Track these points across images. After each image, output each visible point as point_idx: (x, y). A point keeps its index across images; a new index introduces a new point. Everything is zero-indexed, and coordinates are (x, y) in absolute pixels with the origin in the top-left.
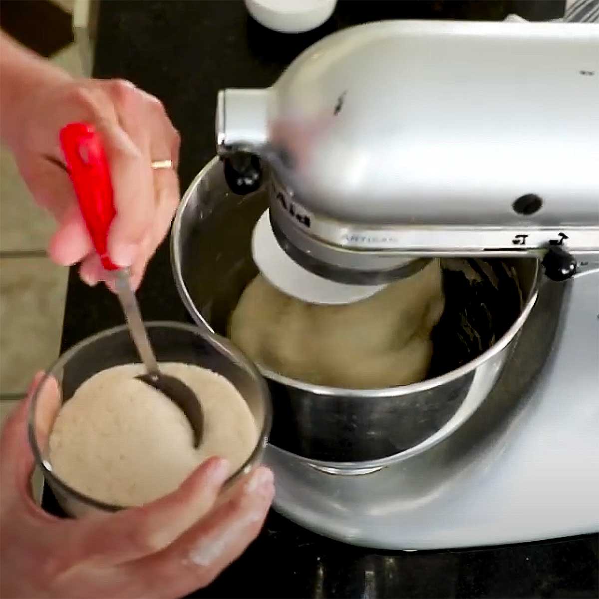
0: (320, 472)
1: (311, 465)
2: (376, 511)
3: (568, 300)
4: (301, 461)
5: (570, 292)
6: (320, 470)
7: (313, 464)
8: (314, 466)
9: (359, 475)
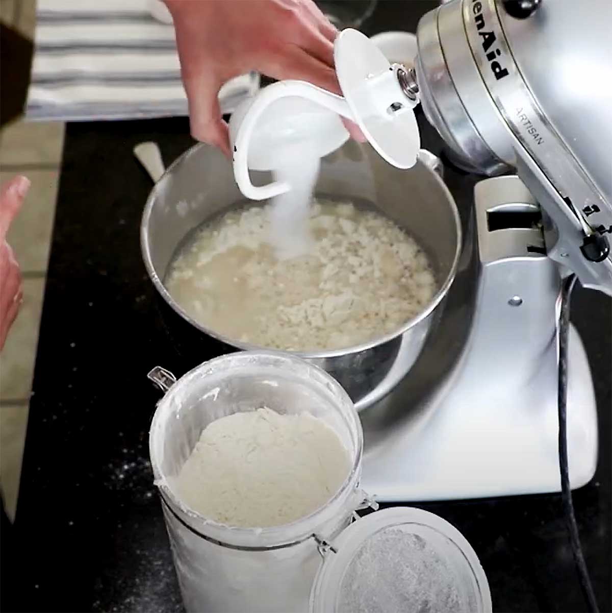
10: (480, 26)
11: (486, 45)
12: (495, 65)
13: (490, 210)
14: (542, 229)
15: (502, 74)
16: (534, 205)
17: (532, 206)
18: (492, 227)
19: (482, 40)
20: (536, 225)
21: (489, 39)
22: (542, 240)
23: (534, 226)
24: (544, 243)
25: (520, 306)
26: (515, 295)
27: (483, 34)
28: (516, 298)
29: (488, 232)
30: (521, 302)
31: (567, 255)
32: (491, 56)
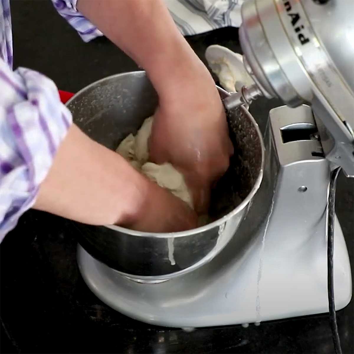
0: (133, 282)
1: (127, 277)
2: (166, 305)
3: (281, 180)
4: (122, 275)
5: (282, 176)
6: (133, 281)
7: (128, 277)
8: (129, 278)
9: (155, 283)
10: (289, 9)
11: (294, 22)
12: (301, 36)
13: (282, 129)
14: (319, 139)
15: (305, 41)
16: (311, 123)
17: (310, 124)
18: (285, 140)
19: (290, 19)
20: (314, 137)
21: (296, 18)
22: (320, 147)
23: (312, 138)
24: (322, 150)
25: (306, 192)
26: (302, 185)
27: (291, 15)
28: (303, 187)
29: (283, 144)
30: (306, 189)
31: (340, 157)
32: (297, 30)
